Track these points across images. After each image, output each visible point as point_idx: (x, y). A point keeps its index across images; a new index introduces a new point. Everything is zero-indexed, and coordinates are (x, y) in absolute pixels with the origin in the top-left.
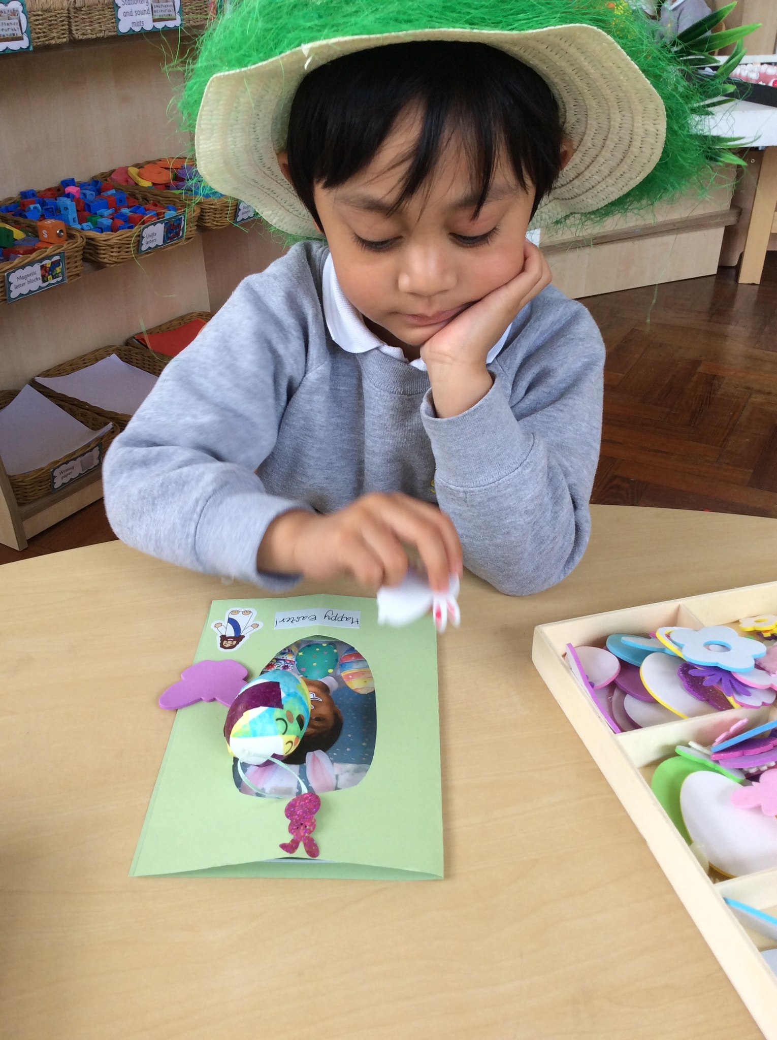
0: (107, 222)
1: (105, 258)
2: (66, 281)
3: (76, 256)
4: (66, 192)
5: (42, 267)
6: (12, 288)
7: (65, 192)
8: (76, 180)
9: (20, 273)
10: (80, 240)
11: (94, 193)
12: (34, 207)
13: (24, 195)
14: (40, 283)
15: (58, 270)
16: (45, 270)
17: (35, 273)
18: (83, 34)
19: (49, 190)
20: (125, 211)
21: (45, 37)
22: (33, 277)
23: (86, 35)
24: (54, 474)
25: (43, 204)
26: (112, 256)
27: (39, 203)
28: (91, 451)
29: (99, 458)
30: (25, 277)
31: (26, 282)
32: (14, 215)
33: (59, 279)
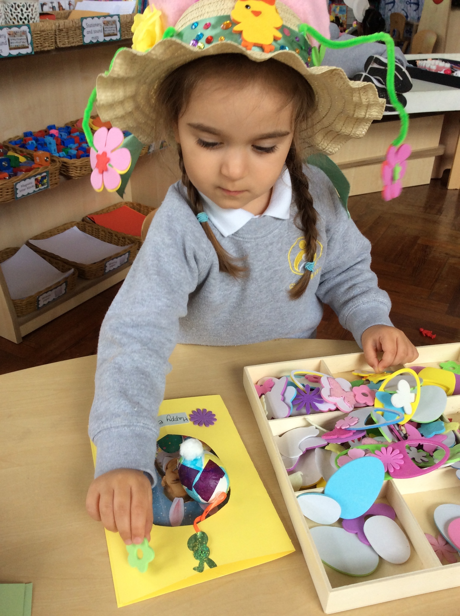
0: (74, 152)
1: (73, 173)
2: (50, 187)
3: (55, 173)
4: (50, 133)
5: (36, 180)
6: (18, 192)
8: (56, 126)
9: (23, 183)
10: (58, 164)
11: (66, 134)
12: (31, 142)
13: (26, 134)
14: (34, 189)
15: (45, 181)
16: (38, 182)
17: (31, 183)
18: (63, 44)
19: (40, 131)
20: (85, 145)
21: (41, 46)
22: (30, 185)
23: (65, 45)
24: (39, 299)
25: (37, 140)
26: (76, 173)
27: (34, 140)
28: (61, 285)
29: (65, 290)
30: (26, 186)
31: (27, 188)
32: (20, 147)
33: (45, 186)
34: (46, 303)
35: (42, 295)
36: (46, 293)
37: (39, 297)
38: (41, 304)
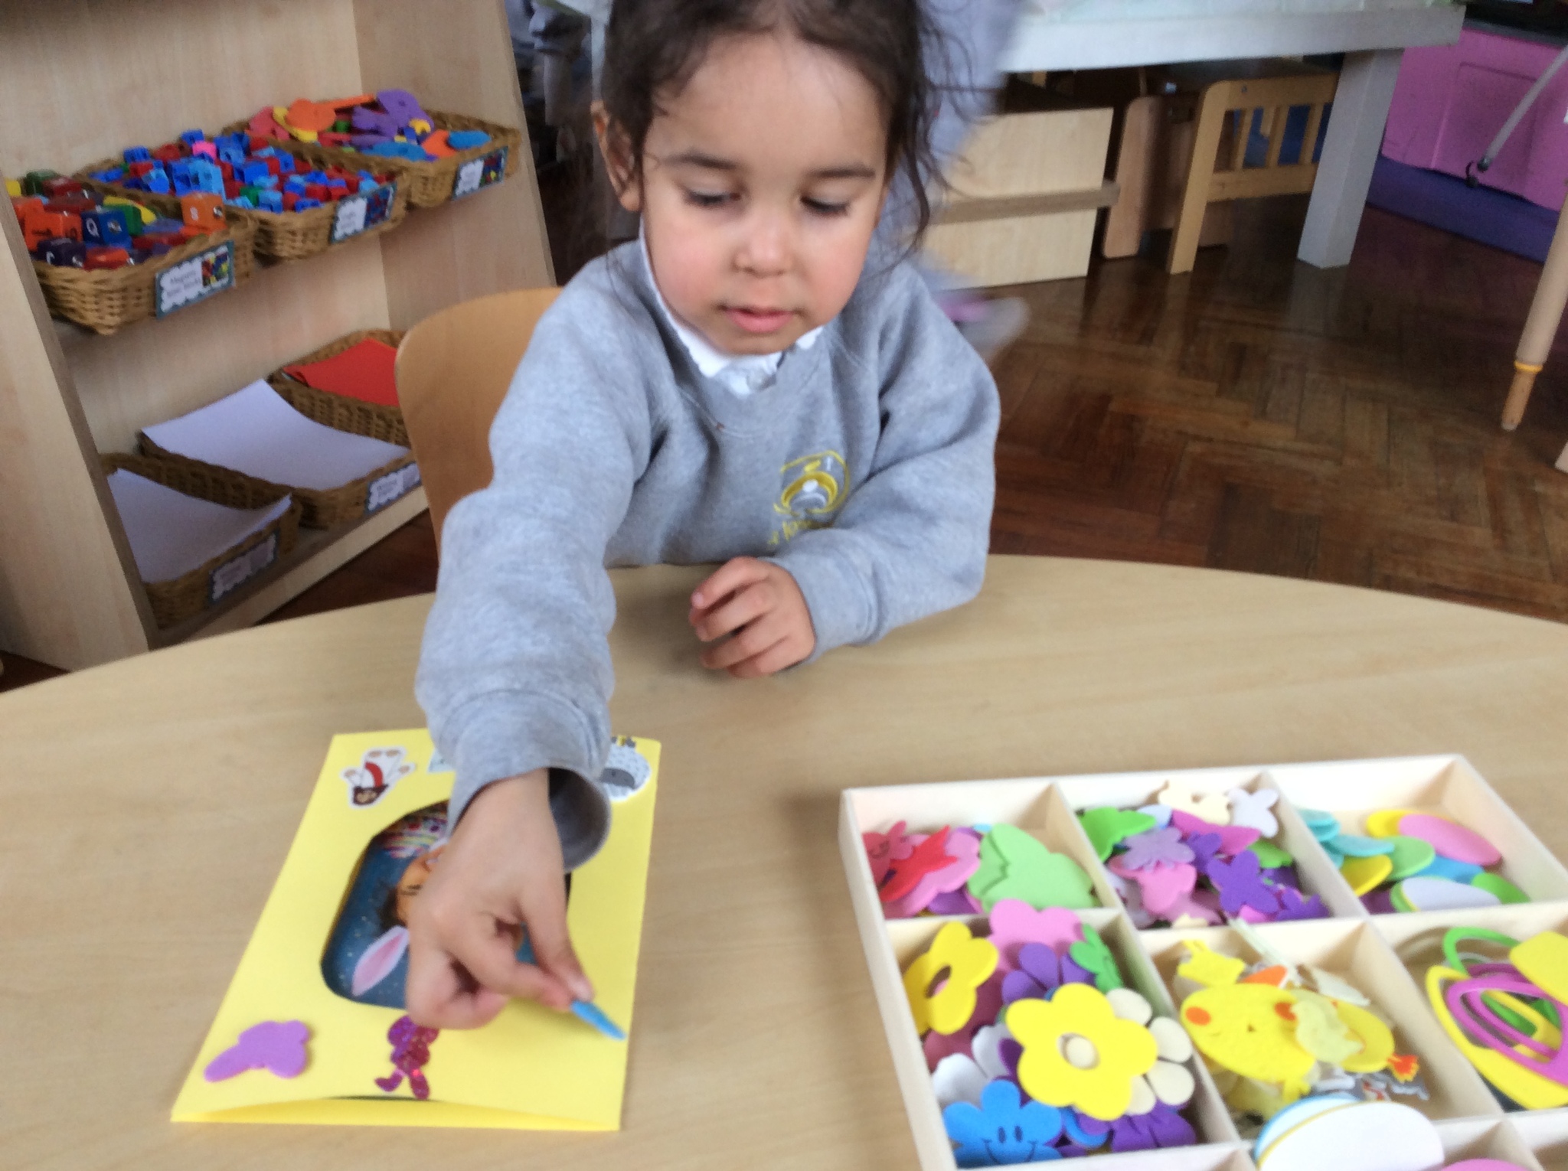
0: (276, 197)
1: (283, 249)
2: (234, 284)
3: (245, 247)
4: (194, 152)
5: (206, 265)
6: (164, 296)
7: (191, 150)
8: (205, 132)
9: (176, 272)
10: (250, 223)
11: (241, 153)
12: (156, 174)
13: (130, 156)
14: (199, 288)
15: (224, 267)
16: (208, 270)
17: (193, 273)
19: (168, 148)
20: (297, 179)
22: (192, 279)
24: (214, 578)
25: (168, 169)
26: (293, 248)
27: (159, 167)
28: (265, 540)
29: (275, 552)
30: (181, 280)
31: (182, 286)
32: (128, 185)
33: (225, 281)
34: (229, 587)
35: (220, 568)
36: (232, 560)
37: (215, 571)
38: (218, 591)
